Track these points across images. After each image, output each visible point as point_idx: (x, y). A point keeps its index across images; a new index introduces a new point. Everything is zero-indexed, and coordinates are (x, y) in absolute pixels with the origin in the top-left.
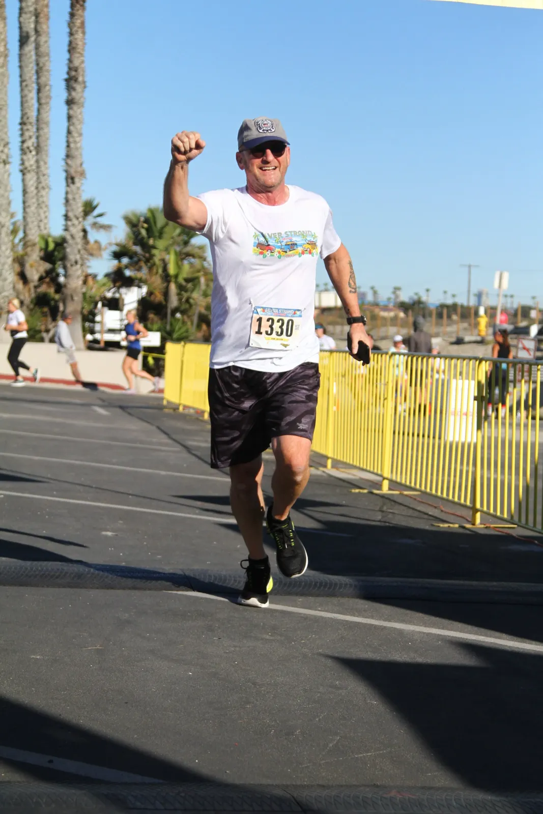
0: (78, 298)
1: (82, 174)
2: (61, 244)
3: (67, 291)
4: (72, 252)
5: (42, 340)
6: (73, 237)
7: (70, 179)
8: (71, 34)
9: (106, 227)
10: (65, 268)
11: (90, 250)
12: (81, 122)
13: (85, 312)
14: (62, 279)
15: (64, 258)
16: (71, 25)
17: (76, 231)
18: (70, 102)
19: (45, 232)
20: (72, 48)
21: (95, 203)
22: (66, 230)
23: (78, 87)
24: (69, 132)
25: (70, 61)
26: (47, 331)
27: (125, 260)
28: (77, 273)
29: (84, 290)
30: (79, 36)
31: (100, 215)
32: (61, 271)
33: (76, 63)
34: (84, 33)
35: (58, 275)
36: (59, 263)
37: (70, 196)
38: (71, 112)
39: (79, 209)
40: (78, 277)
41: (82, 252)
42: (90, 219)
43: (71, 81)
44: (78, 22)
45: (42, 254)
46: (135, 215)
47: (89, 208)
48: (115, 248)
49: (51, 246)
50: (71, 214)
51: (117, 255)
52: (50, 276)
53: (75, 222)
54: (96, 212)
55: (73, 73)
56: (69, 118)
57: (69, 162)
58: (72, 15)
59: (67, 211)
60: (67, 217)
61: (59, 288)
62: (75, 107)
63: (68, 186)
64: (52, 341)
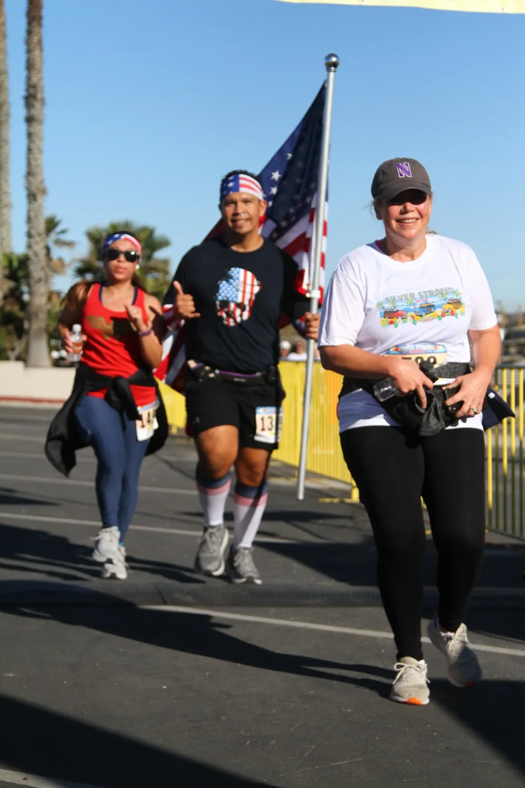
0: (43, 316)
1: (44, 192)
2: (24, 262)
3: (32, 309)
4: (36, 270)
5: (7, 359)
6: (36, 254)
7: (32, 197)
8: (29, 51)
9: (70, 244)
10: (29, 285)
11: (54, 267)
12: (41, 139)
13: (51, 329)
14: (26, 297)
15: (27, 276)
16: (28, 42)
17: (39, 248)
18: (30, 120)
19: (7, 250)
20: (30, 66)
21: (57, 219)
22: (29, 246)
23: (37, 105)
24: (29, 150)
25: (29, 78)
26: (13, 349)
27: (89, 277)
28: (41, 290)
29: (48, 307)
30: (37, 53)
31: (63, 232)
32: (25, 288)
33: (35, 80)
34: (41, 50)
35: (22, 293)
36: (23, 280)
37: (32, 214)
38: (32, 130)
39: (41, 226)
40: (42, 295)
41: (46, 269)
42: (53, 236)
43: (31, 97)
44: (35, 39)
45: (6, 272)
46: (98, 230)
47: (51, 225)
48: (78, 265)
49: (15, 264)
50: (33, 232)
51: (81, 272)
52: (14, 295)
53: (38, 239)
54: (59, 229)
55: (32, 91)
56: (30, 135)
57: (31, 179)
58: (29, 32)
59: (30, 228)
60: (29, 235)
61: (24, 306)
62: (35, 125)
63: (30, 203)
64: (18, 359)
